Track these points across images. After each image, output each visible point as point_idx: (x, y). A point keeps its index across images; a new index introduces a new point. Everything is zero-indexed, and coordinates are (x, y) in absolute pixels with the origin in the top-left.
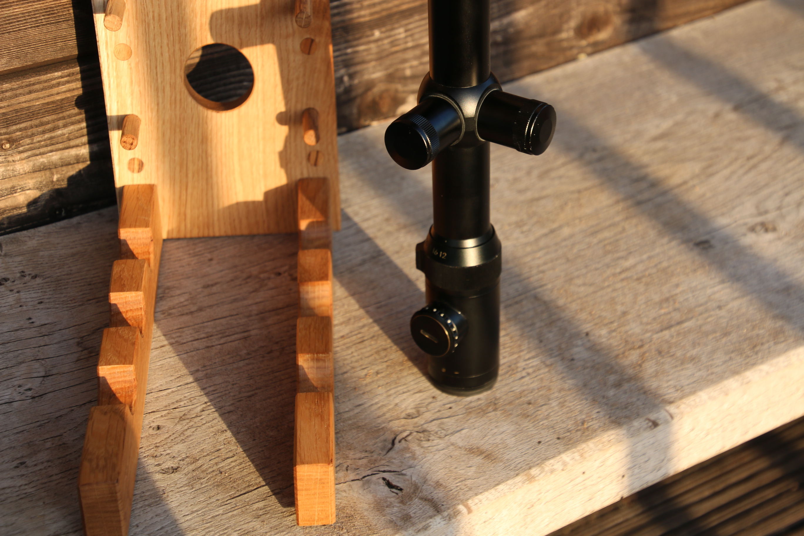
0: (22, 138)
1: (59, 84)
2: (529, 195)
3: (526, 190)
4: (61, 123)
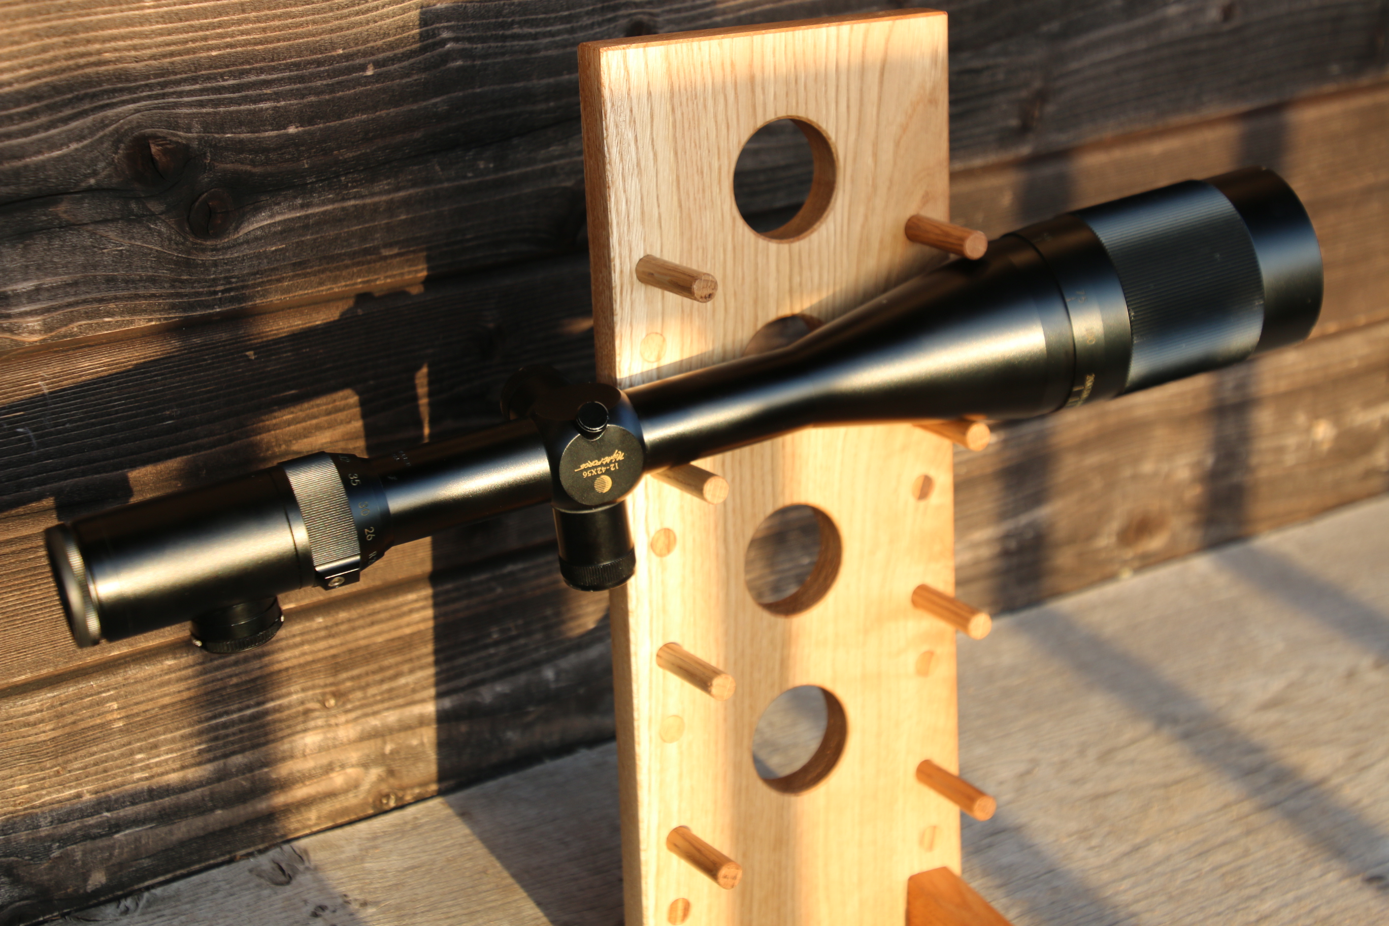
0: (352, 690)
1: (411, 611)
2: (1089, 788)
4: (406, 668)
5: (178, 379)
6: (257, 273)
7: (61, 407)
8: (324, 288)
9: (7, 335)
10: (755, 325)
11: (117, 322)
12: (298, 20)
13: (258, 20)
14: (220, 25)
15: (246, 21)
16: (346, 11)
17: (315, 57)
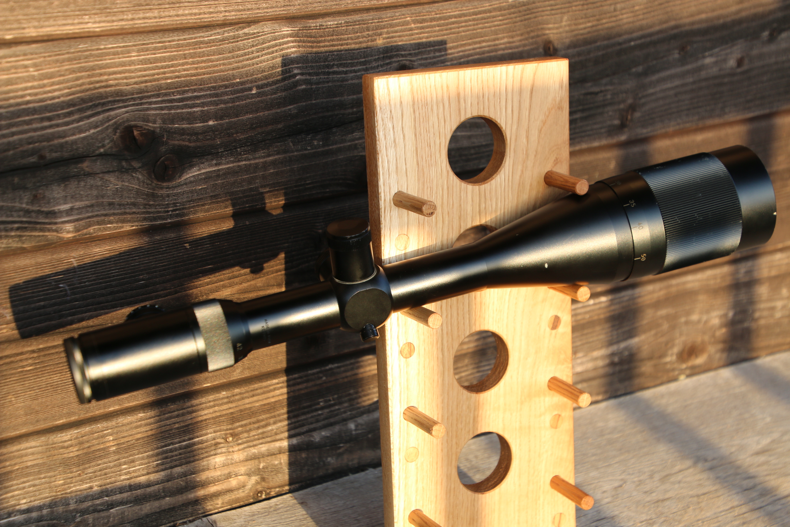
0: (242, 432)
1: (275, 389)
2: (654, 496)
3: (650, 492)
4: (272, 420)
5: (147, 258)
6: (191, 201)
7: (84, 273)
8: (228, 209)
9: (55, 234)
10: (460, 231)
11: (114, 227)
12: (215, 63)
13: (193, 63)
14: (172, 66)
15: (187, 64)
16: (241, 58)
17: (224, 83)
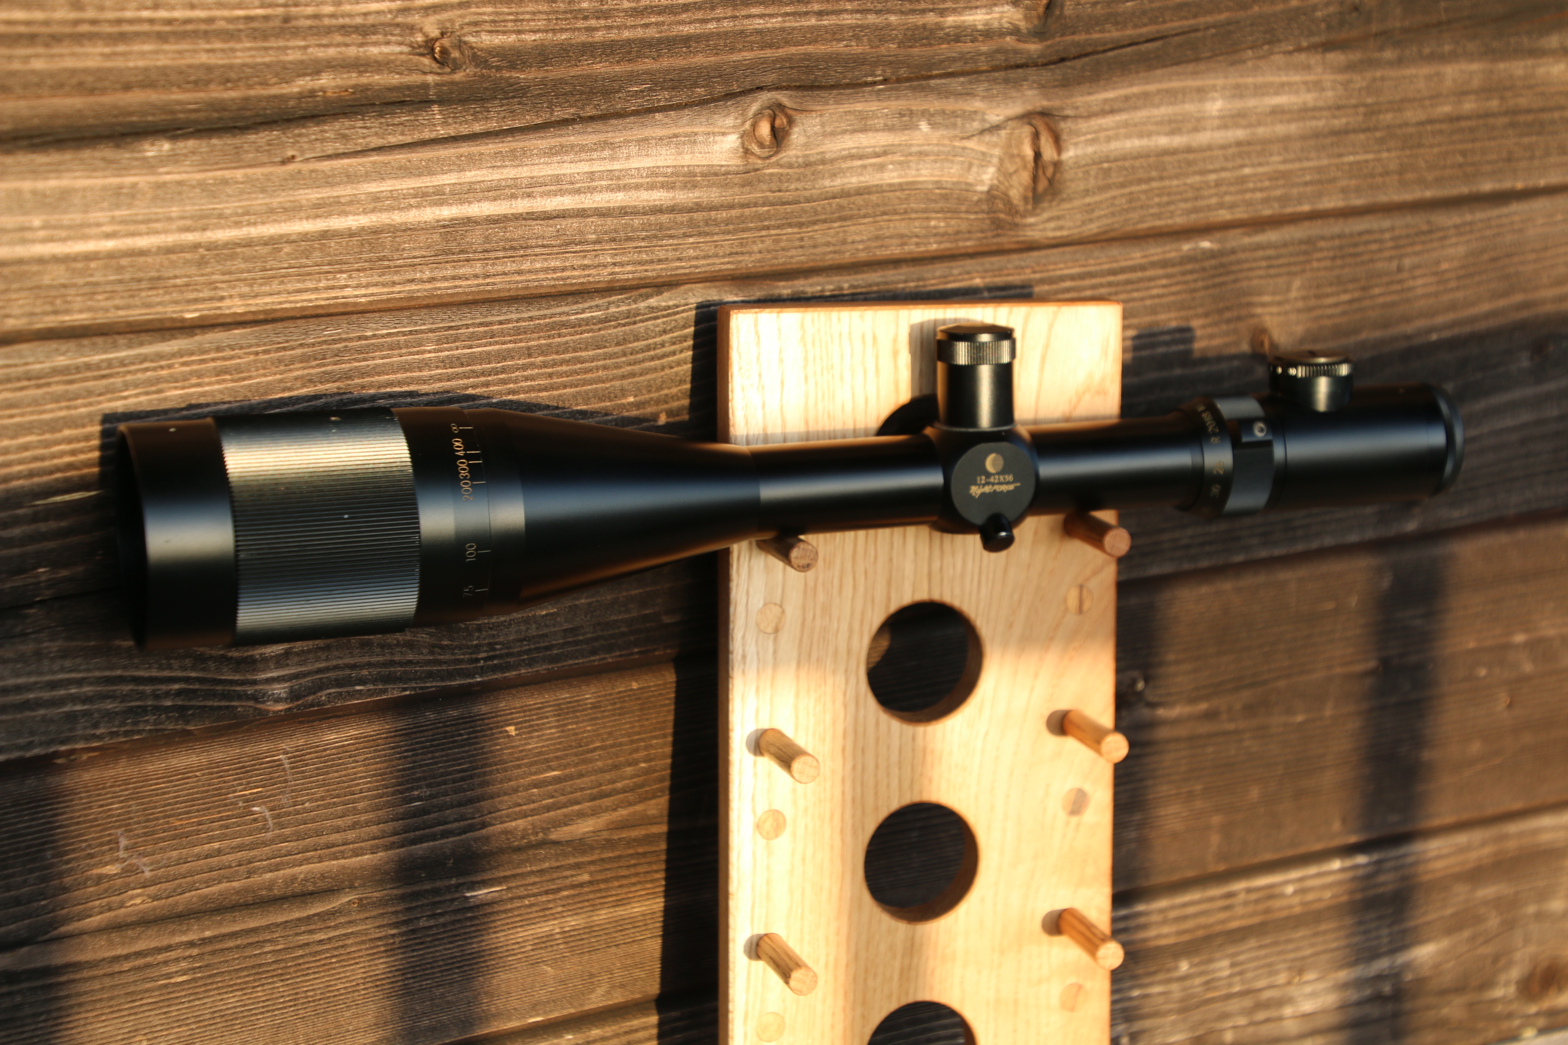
5: (430, 755)
6: (524, 639)
7: (303, 784)
8: (597, 657)
9: (251, 703)
11: (369, 690)
12: (587, 365)
13: (545, 365)
14: (503, 370)
15: (532, 366)
16: (640, 356)
17: (603, 404)
